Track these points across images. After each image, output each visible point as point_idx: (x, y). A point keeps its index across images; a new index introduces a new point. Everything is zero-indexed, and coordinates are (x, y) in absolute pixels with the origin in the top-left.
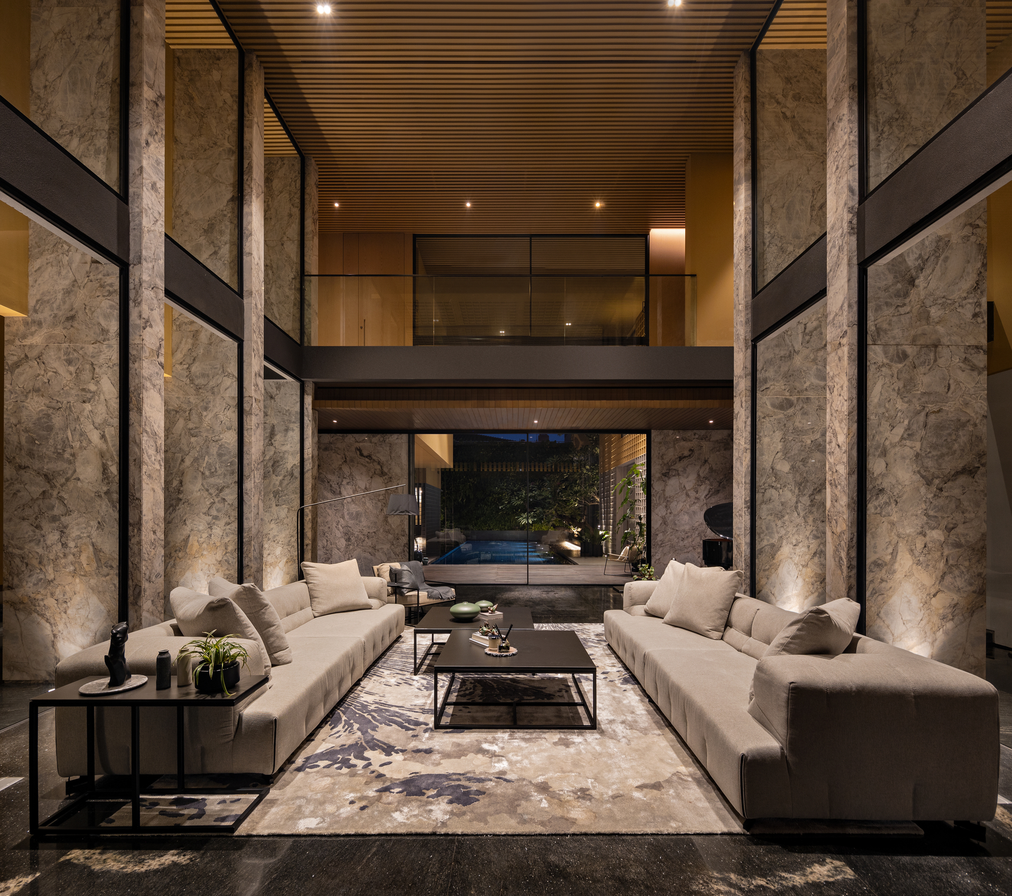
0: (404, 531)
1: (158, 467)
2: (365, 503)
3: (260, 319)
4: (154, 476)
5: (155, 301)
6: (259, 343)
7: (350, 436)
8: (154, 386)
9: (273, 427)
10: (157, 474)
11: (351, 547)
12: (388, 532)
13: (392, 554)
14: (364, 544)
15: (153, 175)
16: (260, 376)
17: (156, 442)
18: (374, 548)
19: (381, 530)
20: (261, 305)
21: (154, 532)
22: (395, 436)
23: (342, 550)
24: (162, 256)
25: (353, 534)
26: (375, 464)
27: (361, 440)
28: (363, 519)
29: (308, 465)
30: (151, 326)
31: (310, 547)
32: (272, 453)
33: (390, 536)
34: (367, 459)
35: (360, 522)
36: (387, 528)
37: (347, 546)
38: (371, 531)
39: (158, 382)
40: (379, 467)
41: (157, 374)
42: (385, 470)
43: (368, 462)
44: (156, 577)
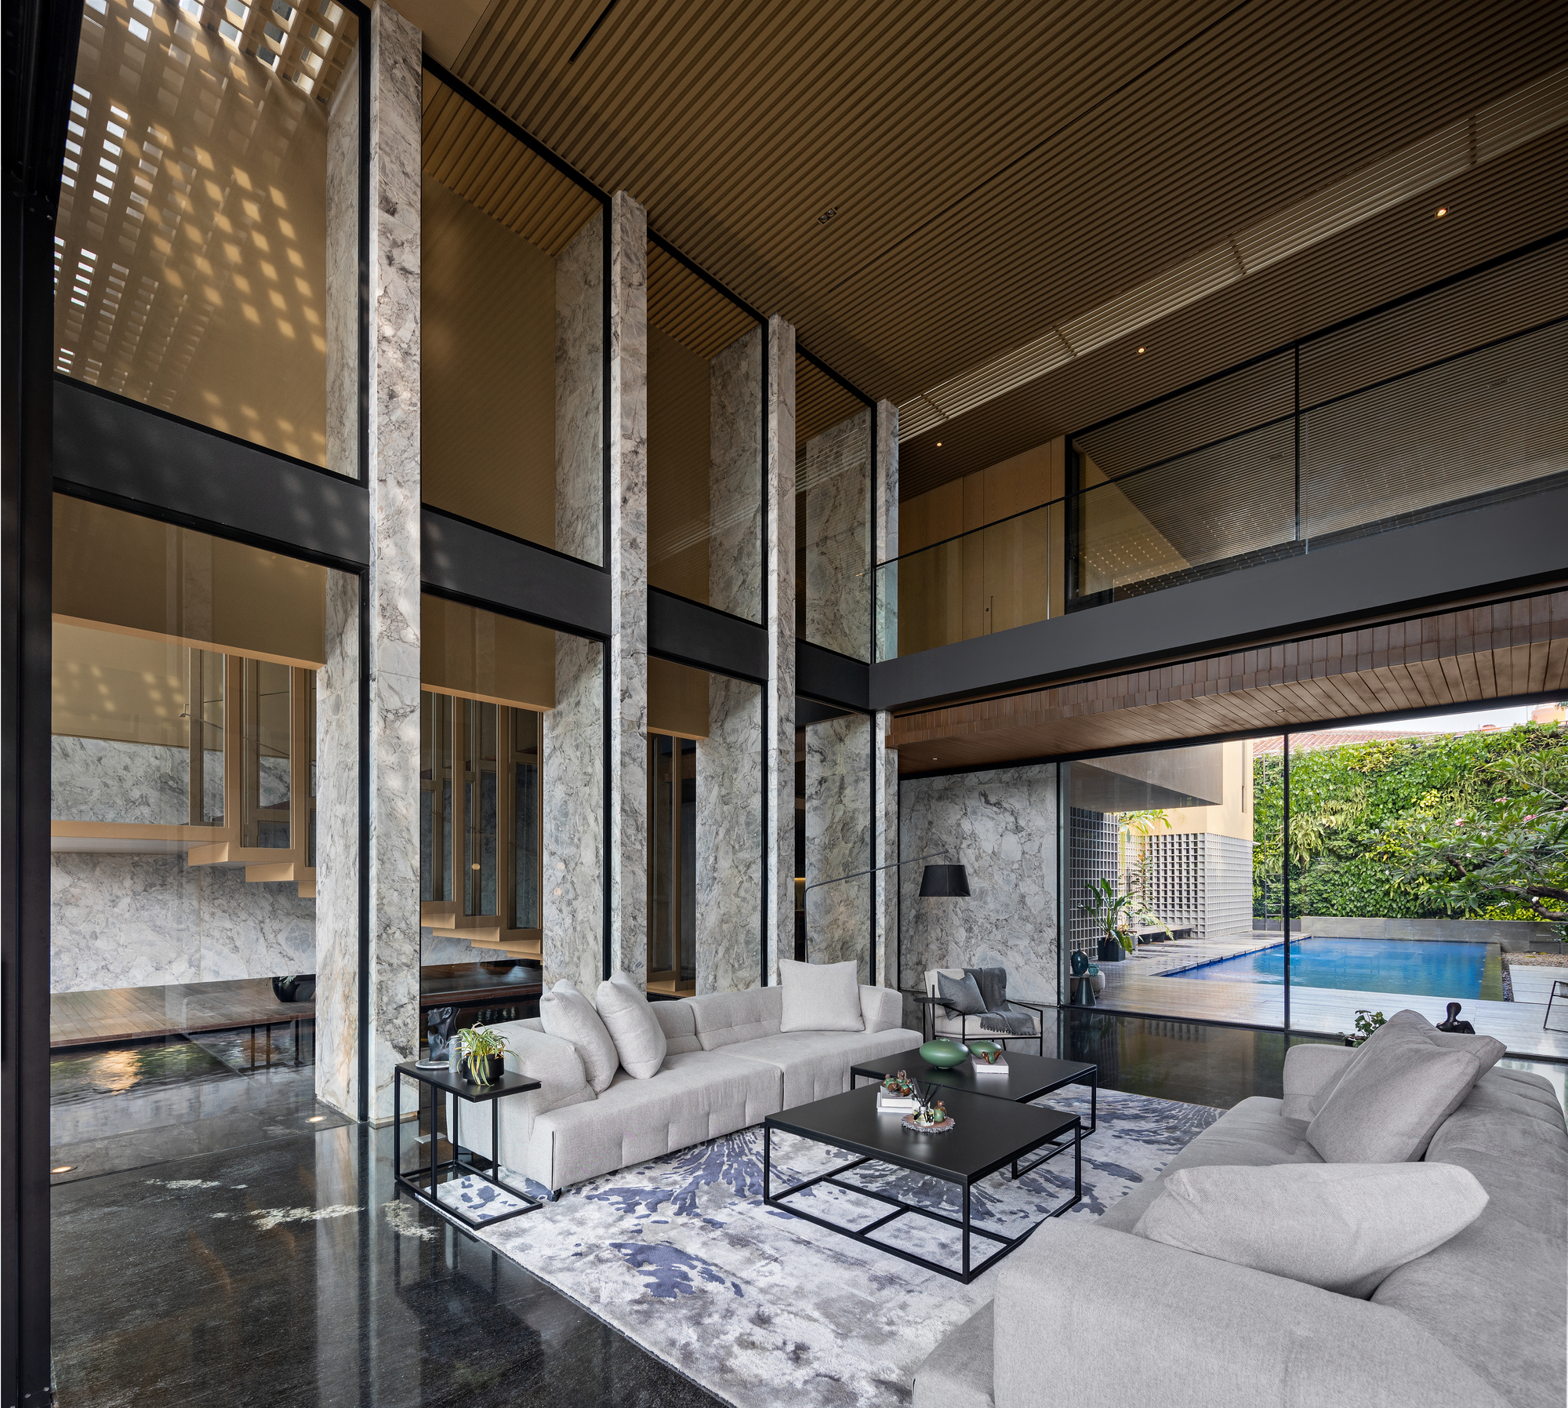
0: (1050, 919)
1: (639, 848)
2: (992, 875)
3: (789, 648)
4: (634, 857)
5: (636, 668)
6: (788, 679)
7: (971, 775)
8: (634, 760)
9: (842, 779)
10: (638, 854)
11: (973, 941)
12: (1026, 919)
13: (1033, 956)
14: (992, 936)
15: (631, 532)
16: (788, 720)
17: (636, 821)
18: (1005, 943)
19: (1016, 917)
20: (790, 630)
21: (635, 918)
22: (1036, 768)
23: (961, 944)
24: (644, 616)
25: (976, 922)
26: (1007, 814)
27: (987, 779)
28: (989, 900)
29: (881, 826)
30: (630, 696)
31: (883, 939)
32: (841, 813)
33: (1029, 927)
34: (995, 809)
35: (985, 903)
36: (1025, 913)
37: (968, 939)
38: (1001, 918)
39: (639, 755)
40: (1012, 819)
41: (638, 746)
42: (1022, 823)
43: (996, 813)
44: (637, 966)
